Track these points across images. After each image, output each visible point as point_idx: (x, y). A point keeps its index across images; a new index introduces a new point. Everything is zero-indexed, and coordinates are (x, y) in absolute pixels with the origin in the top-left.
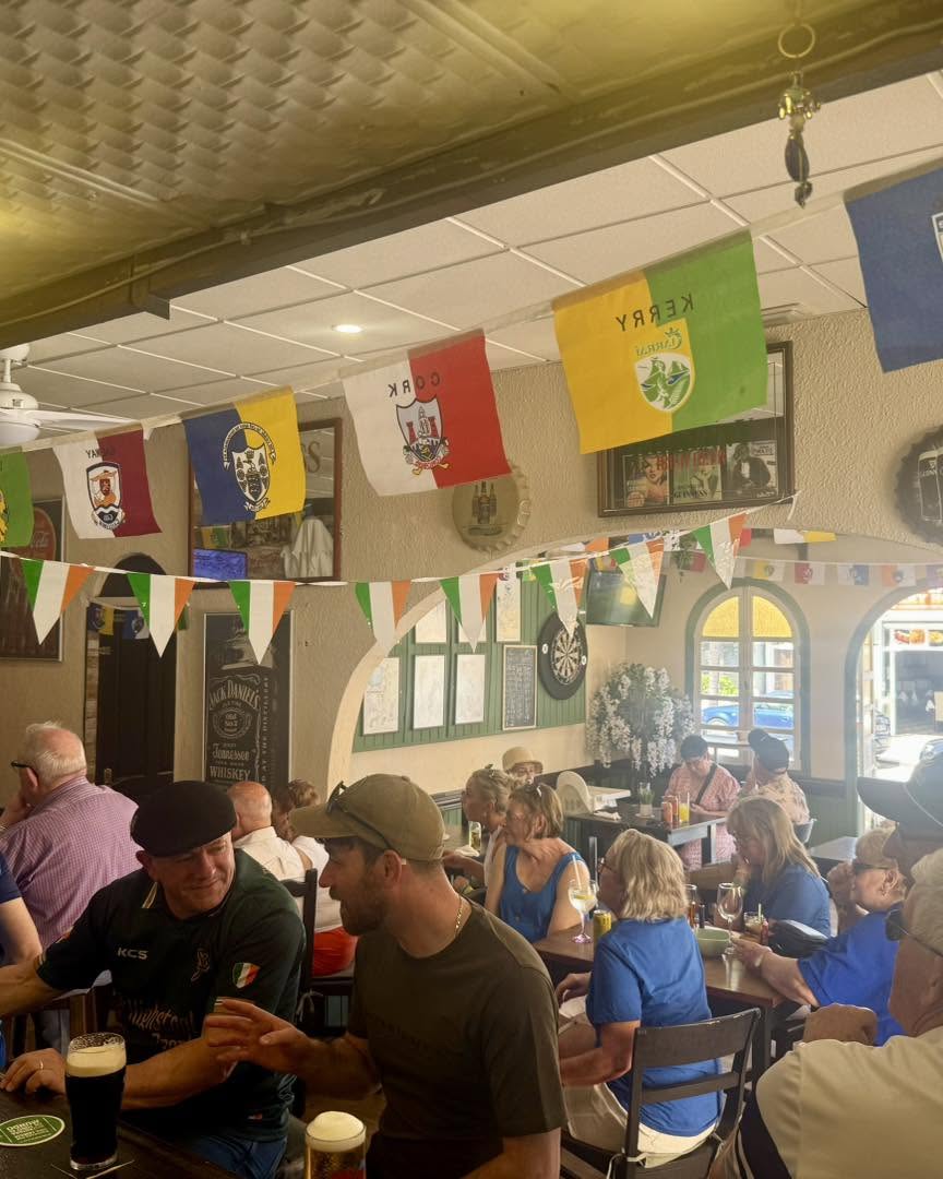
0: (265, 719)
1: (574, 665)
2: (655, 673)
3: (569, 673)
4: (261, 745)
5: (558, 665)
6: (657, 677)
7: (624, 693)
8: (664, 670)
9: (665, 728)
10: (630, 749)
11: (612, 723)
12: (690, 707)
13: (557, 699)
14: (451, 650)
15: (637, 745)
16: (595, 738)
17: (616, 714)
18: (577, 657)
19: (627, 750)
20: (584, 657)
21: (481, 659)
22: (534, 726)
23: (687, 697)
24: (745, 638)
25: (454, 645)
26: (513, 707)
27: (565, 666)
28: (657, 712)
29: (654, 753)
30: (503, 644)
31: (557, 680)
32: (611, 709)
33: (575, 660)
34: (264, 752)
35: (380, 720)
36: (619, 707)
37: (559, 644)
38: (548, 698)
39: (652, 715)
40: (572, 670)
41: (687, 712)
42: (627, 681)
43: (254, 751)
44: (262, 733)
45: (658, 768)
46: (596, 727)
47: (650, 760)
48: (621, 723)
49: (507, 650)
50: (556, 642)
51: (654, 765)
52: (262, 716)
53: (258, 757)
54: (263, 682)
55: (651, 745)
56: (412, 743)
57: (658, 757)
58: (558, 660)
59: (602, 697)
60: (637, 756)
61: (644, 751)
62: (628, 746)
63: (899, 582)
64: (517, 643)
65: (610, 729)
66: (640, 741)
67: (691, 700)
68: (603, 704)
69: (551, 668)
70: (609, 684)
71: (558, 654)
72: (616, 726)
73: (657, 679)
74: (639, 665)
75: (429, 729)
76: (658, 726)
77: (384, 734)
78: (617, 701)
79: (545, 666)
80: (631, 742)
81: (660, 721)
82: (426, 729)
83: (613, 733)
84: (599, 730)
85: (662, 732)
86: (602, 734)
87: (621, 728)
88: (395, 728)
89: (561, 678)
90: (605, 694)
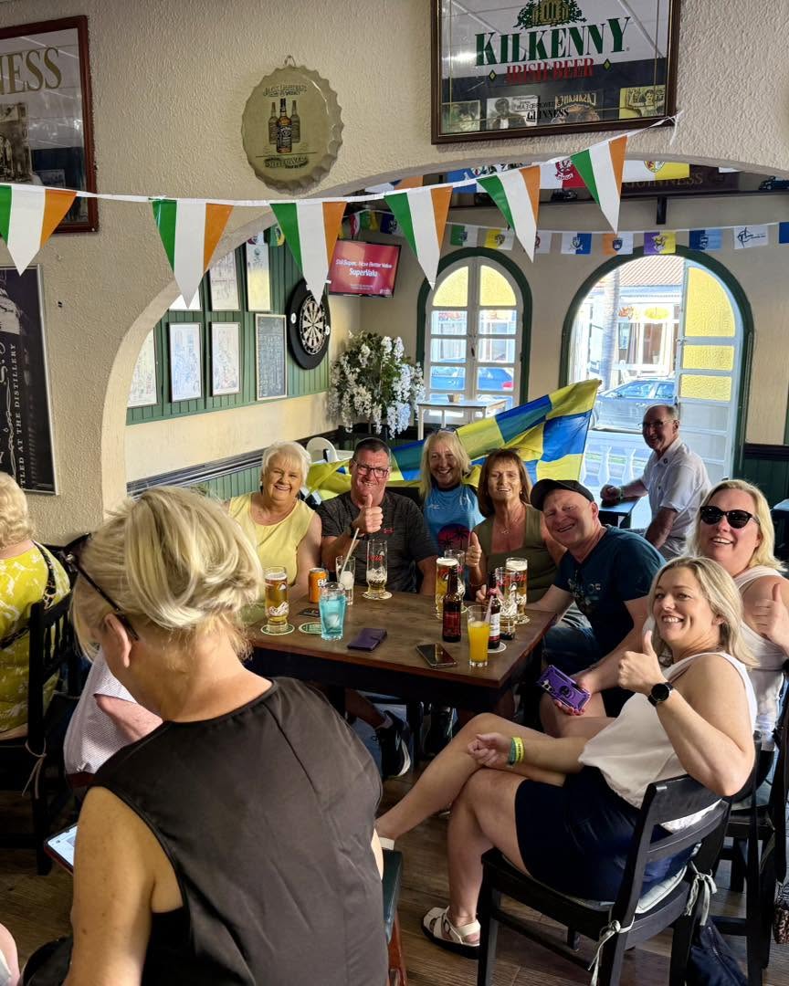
0: (16, 393)
1: (320, 336)
2: (392, 341)
3: (315, 342)
4: (14, 423)
5: (306, 335)
6: (394, 346)
7: (364, 362)
8: (399, 339)
9: (403, 393)
10: (371, 413)
11: (355, 391)
12: (421, 374)
13: (304, 369)
14: (205, 318)
15: (378, 411)
16: (337, 404)
17: (358, 382)
18: (322, 328)
19: (368, 416)
20: (327, 327)
21: (234, 328)
22: (286, 396)
23: (418, 364)
24: (473, 307)
25: (208, 313)
26: (266, 376)
27: (311, 336)
28: (395, 379)
29: (393, 417)
30: (254, 313)
31: (306, 349)
32: (352, 378)
33: (320, 331)
34: (18, 431)
35: (137, 393)
36: (360, 375)
37: (306, 313)
38: (296, 368)
39: (391, 383)
40: (318, 340)
41: (418, 378)
42: (366, 349)
43: (6, 430)
44: (14, 410)
45: (396, 431)
46: (337, 394)
47: (389, 423)
48: (363, 390)
49: (259, 318)
50: (304, 311)
51: (393, 428)
52: (12, 390)
53: (11, 437)
54: (9, 351)
55: (390, 410)
56: (172, 415)
57: (397, 420)
58: (306, 330)
59: (342, 367)
60: (377, 420)
61: (384, 415)
62: (369, 411)
63: (617, 249)
64: (268, 313)
65: (352, 397)
66: (380, 407)
67: (422, 366)
68: (342, 372)
69: (300, 338)
70: (346, 353)
71: (305, 324)
72: (358, 393)
73: (393, 347)
74: (375, 335)
75: (188, 401)
76: (396, 392)
77: (142, 407)
78: (358, 370)
79: (294, 336)
80: (372, 408)
81: (397, 387)
82: (184, 401)
83: (355, 400)
84: (341, 397)
85: (399, 398)
86: (344, 402)
87: (363, 395)
88: (154, 401)
89: (308, 348)
90: (345, 364)
